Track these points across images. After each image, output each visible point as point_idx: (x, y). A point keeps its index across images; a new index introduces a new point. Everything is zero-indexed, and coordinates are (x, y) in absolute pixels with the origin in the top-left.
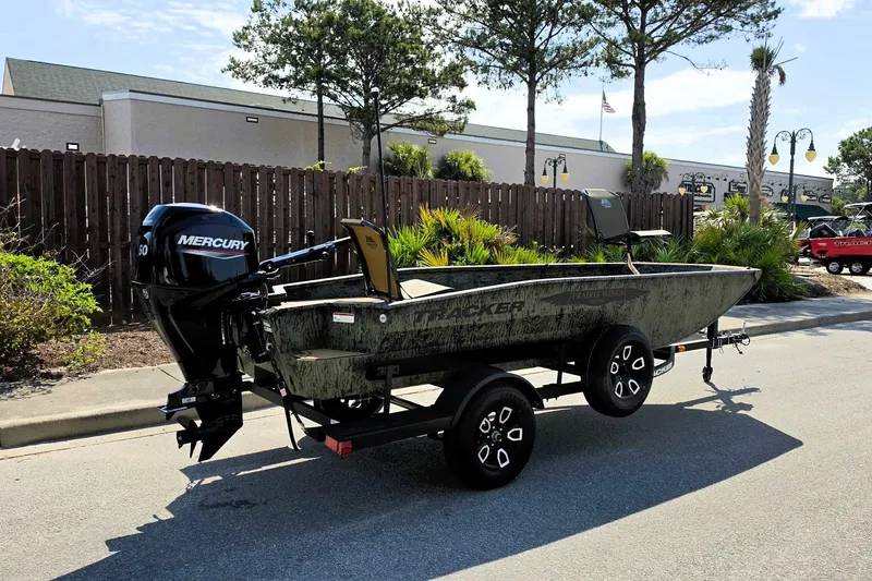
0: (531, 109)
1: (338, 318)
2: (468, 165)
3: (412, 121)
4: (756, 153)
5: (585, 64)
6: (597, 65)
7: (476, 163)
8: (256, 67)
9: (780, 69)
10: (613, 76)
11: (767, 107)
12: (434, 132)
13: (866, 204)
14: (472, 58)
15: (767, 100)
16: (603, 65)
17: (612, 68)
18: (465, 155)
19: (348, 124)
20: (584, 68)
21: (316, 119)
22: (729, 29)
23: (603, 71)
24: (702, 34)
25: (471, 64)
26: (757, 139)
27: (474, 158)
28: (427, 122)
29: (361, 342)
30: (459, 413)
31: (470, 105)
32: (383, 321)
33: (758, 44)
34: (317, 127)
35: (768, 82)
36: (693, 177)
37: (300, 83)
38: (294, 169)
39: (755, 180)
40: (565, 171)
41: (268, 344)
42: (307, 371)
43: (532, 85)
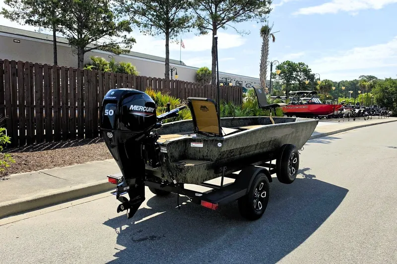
0: (167, 45)
1: (193, 145)
2: (129, 69)
3: (104, 47)
4: (263, 70)
5: (189, 26)
6: (194, 27)
7: (132, 68)
8: (18, 14)
9: (273, 35)
10: (201, 33)
11: (268, 51)
12: (115, 52)
13: (297, 92)
14: (137, 20)
15: (268, 48)
16: (197, 28)
17: (201, 30)
18: (127, 64)
19: (70, 46)
20: (188, 28)
21: (53, 43)
22: (250, 17)
23: (196, 30)
24: (239, 18)
25: (137, 22)
26: (264, 64)
27: (131, 66)
28: (111, 48)
29: (207, 156)
30: (250, 186)
31: (133, 40)
32: (220, 146)
33: (264, 24)
34: (53, 46)
35: (268, 41)
36: (226, 79)
37: (45, 24)
38: (37, 64)
39: (263, 81)
40: (176, 74)
41: (165, 158)
42: (190, 171)
43: (167, 34)
